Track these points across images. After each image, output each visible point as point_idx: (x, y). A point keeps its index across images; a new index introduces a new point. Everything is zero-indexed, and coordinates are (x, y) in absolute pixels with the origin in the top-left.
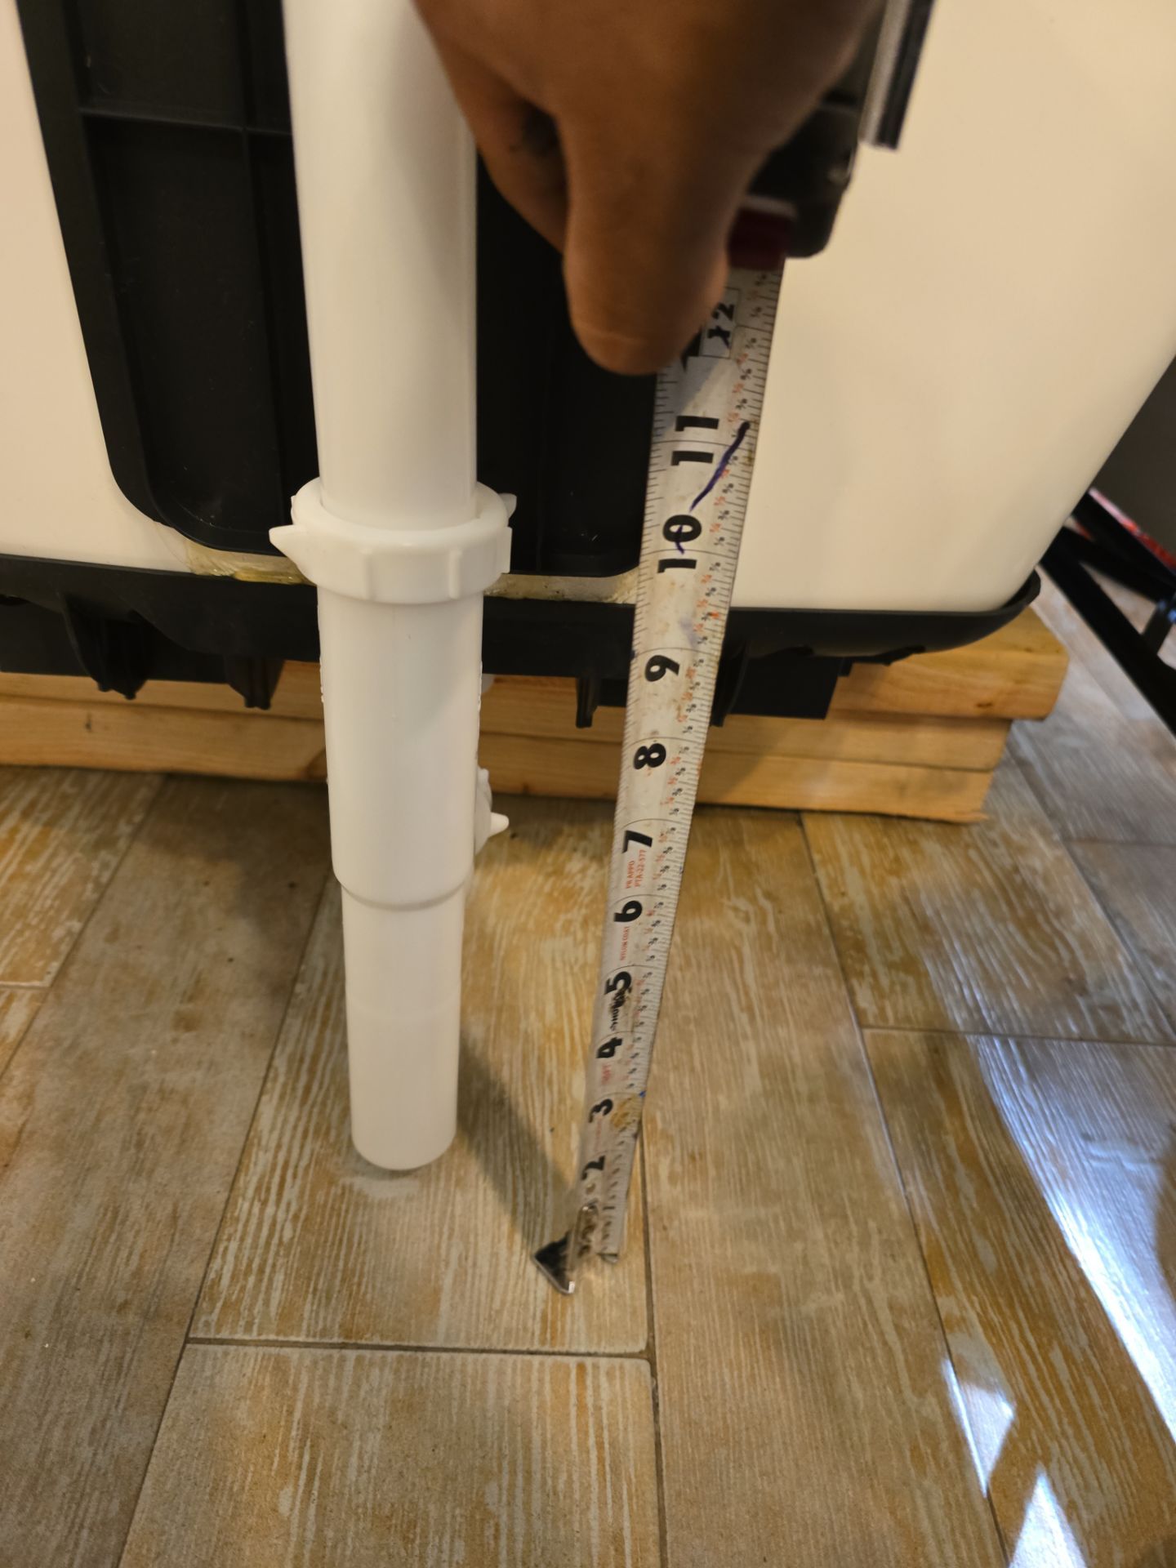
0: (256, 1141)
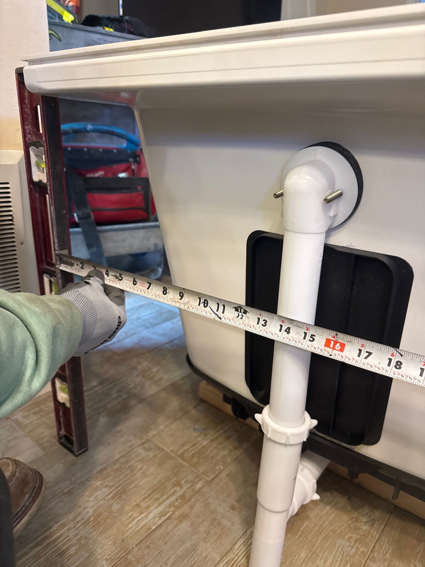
0: (232, 550)
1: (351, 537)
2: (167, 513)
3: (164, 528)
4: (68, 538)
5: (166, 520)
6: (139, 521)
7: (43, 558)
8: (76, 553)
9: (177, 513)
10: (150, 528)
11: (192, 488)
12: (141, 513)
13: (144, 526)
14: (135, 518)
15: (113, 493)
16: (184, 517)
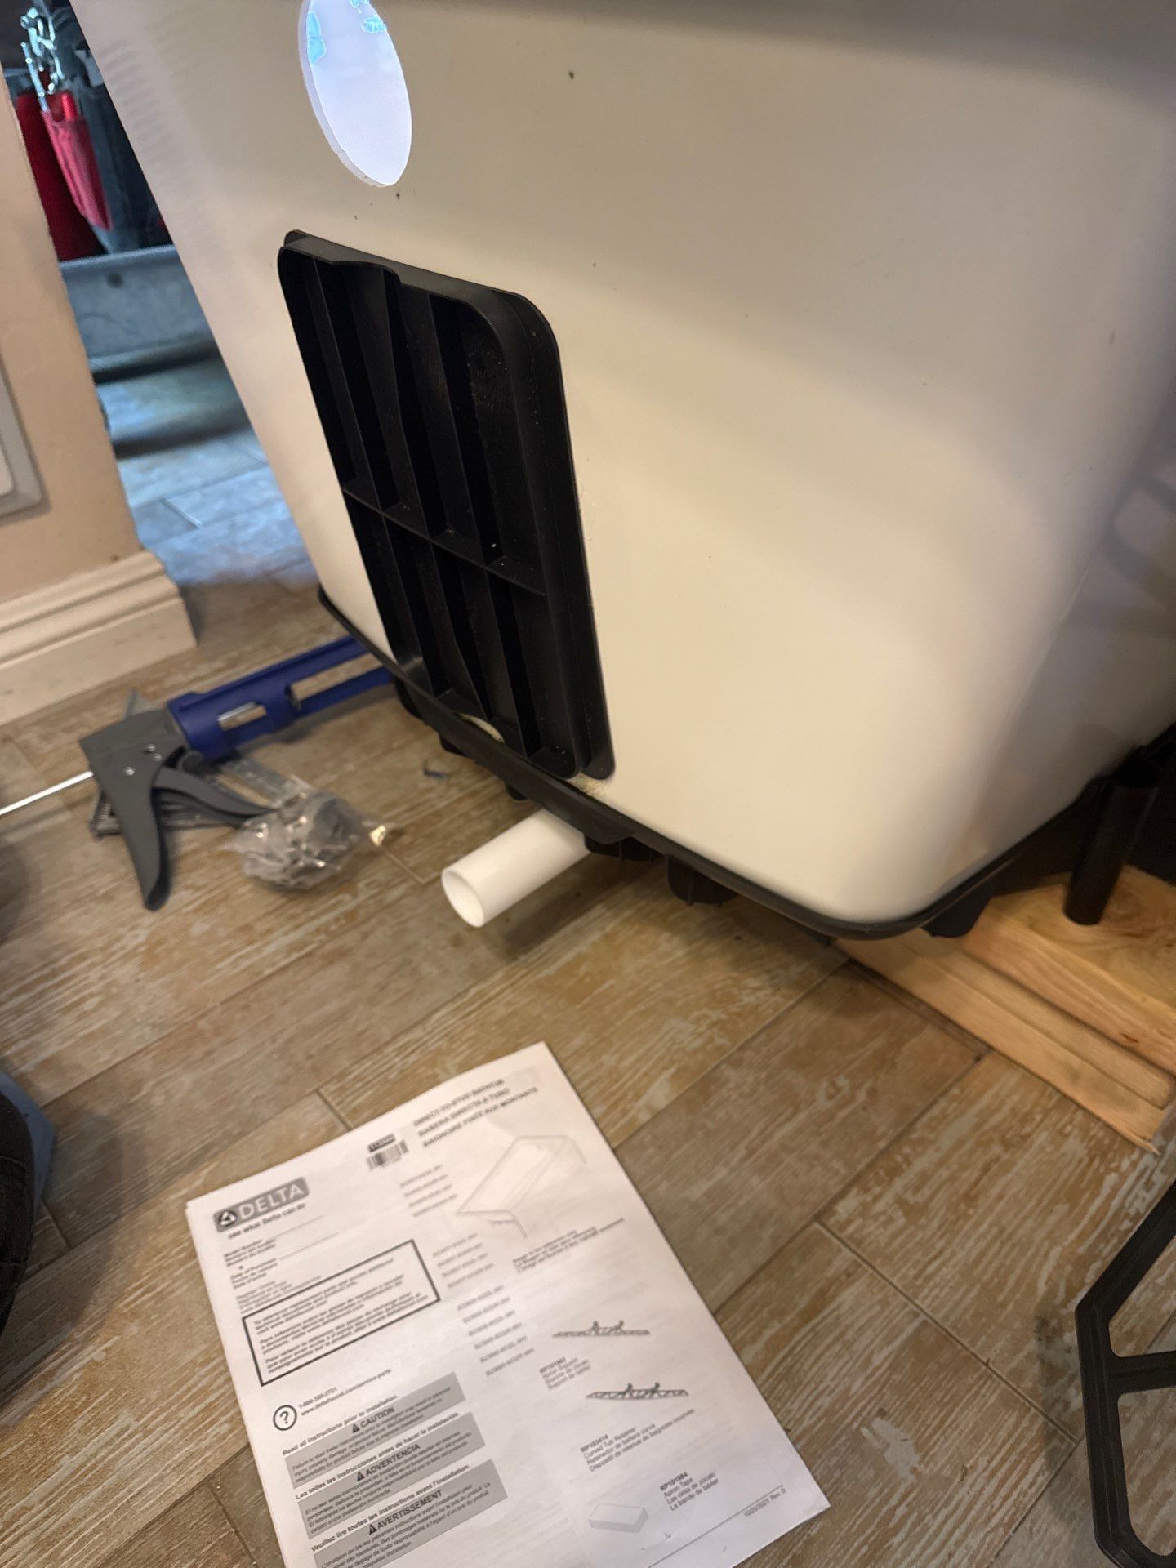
0: (425, 1023)
1: (706, 1016)
2: (305, 944)
3: (290, 973)
4: (87, 981)
5: (303, 957)
6: (241, 957)
7: (28, 1015)
8: (95, 1010)
9: (329, 947)
10: (260, 973)
11: (379, 897)
12: (250, 943)
13: (248, 968)
14: (235, 951)
15: (202, 900)
16: (342, 954)
